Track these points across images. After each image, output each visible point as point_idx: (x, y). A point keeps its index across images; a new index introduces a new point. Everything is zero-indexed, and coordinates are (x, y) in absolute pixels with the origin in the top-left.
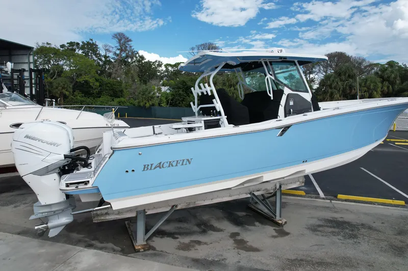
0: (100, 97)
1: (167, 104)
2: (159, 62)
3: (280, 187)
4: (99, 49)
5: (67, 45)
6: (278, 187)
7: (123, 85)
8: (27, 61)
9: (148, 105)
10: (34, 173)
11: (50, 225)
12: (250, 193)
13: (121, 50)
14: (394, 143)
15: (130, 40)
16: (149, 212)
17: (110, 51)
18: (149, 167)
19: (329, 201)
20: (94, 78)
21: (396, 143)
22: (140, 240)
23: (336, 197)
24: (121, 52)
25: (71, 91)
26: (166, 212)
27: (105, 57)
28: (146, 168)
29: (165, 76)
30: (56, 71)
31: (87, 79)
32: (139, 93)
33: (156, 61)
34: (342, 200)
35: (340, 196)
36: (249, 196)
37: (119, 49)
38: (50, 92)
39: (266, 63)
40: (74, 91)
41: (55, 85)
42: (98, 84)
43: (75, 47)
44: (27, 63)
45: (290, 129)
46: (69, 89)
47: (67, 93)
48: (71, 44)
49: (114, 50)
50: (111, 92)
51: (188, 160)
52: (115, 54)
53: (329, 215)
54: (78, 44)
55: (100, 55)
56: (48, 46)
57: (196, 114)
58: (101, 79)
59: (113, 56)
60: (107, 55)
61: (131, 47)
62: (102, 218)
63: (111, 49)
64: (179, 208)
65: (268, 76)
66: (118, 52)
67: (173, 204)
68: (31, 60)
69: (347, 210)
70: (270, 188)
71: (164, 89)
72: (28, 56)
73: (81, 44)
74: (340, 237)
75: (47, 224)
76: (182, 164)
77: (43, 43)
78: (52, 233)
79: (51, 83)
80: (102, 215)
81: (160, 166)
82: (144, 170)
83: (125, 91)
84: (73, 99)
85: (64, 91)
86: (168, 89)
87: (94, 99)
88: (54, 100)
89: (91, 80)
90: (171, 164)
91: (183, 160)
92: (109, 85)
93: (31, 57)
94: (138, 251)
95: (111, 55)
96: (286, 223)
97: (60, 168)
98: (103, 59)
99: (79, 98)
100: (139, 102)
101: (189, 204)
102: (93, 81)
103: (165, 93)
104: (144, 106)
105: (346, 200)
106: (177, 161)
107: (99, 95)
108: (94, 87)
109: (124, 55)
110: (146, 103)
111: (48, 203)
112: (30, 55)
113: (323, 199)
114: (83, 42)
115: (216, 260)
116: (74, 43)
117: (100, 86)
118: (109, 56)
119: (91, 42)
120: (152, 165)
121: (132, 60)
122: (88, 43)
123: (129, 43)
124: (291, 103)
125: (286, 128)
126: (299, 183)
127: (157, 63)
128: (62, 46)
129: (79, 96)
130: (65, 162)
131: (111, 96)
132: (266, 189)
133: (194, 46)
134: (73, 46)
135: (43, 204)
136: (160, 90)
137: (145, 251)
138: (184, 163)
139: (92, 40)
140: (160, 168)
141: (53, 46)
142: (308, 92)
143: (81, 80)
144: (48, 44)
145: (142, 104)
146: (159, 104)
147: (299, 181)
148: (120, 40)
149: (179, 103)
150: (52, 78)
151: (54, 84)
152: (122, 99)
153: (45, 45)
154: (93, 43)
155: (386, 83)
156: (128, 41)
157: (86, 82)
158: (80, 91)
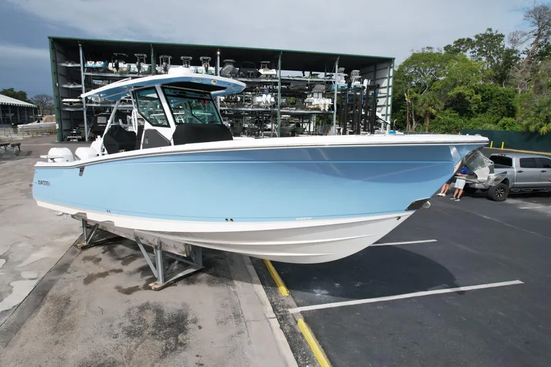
4: (503, 41)
5: (453, 45)
8: (387, 76)
20: (473, 90)
25: (441, 108)
31: (461, 91)
40: (445, 109)
41: (420, 101)
42: (479, 97)
44: (387, 78)
46: (437, 107)
47: (434, 111)
48: (459, 42)
50: (504, 108)
54: (469, 40)
68: (391, 74)
73: (474, 39)
83: (518, 108)
84: (439, 119)
87: (468, 119)
89: (466, 93)
93: (391, 71)
100: (527, 125)
102: (470, 93)
108: (472, 101)
110: (541, 127)
114: (477, 36)
116: (463, 39)
118: (518, 50)
119: (489, 32)
122: (485, 36)
128: (447, 48)
129: (450, 116)
134: (461, 44)
139: (490, 30)
143: (453, 93)
144: (429, 48)
148: (539, 20)
150: (421, 93)
152: (511, 119)
153: (426, 51)
154: (492, 34)
157: (459, 95)
158: (454, 109)
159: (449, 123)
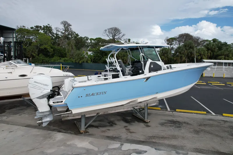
0: (53, 57)
1: (91, 61)
2: (87, 37)
3: (147, 105)
4: (53, 30)
5: (34, 27)
6: (146, 105)
7: (67, 51)
8: (12, 37)
9: (80, 62)
10: (37, 98)
11: (43, 121)
12: (133, 108)
13: (65, 31)
14: (211, 84)
15: (71, 25)
16: (87, 116)
17: (59, 31)
18: (88, 95)
19: (172, 112)
20: (50, 47)
21: (212, 84)
22: (83, 129)
23: (175, 110)
24: (65, 32)
25: (37, 53)
26: (95, 116)
27: (57, 34)
28: (87, 95)
29: (90, 45)
30: (28, 42)
31: (46, 47)
32: (76, 55)
33: (85, 37)
34: (178, 112)
35: (177, 110)
36: (132, 109)
37: (64, 30)
38: (24, 54)
39: (140, 48)
40: (39, 54)
42: (52, 50)
43: (39, 29)
44: (12, 38)
45: (150, 78)
47: (34, 55)
48: (37, 27)
49: (61, 31)
50: (60, 54)
51: (105, 92)
52: (62, 32)
53: (170, 118)
55: (53, 33)
56: (24, 28)
57: (108, 71)
58: (54, 47)
59: (61, 34)
60: (57, 33)
61: (71, 29)
62: (66, 118)
63: (60, 30)
64: (100, 114)
65: (141, 54)
66: (64, 32)
67: (98, 112)
68: (15, 36)
69: (179, 116)
70: (142, 105)
71: (89, 53)
72: (12, 34)
73: (42, 27)
74: (173, 127)
75: (42, 120)
76: (102, 94)
77: (21, 26)
78: (44, 125)
79: (25, 49)
80: (66, 117)
81: (93, 94)
82: (86, 96)
83: (67, 53)
84: (38, 58)
85: (33, 53)
86: (92, 53)
87: (50, 58)
88: (28, 59)
89: (48, 48)
90: (97, 94)
91: (103, 92)
92: (58, 50)
93: (14, 35)
94: (82, 133)
95: (59, 33)
96: (149, 122)
97: (48, 96)
98: (55, 35)
99: (41, 57)
100: (75, 61)
101: (105, 112)
103: (90, 55)
104: (79, 63)
105: (180, 112)
106: (100, 93)
107: (53, 56)
108: (50, 51)
109: (67, 33)
110: (79, 61)
111: (43, 111)
112: (14, 33)
113: (169, 111)
114: (44, 26)
115: (117, 136)
116: (39, 26)
117: (53, 51)
118: (58, 34)
119: (48, 26)
120: (89, 94)
121: (71, 36)
122: (47, 27)
123: (70, 27)
124: (152, 66)
125: (148, 79)
126: (156, 103)
127: (86, 38)
128: (32, 28)
129: (42, 57)
130: (50, 93)
131: (59, 56)
132: (140, 106)
133: (107, 29)
134: (38, 28)
135: (40, 111)
136: (87, 53)
137: (85, 133)
138: (103, 93)
139: (49, 25)
140: (93, 95)
141: (26, 28)
142: (160, 61)
143: (42, 47)
144: (23, 26)
145: (77, 61)
146: (87, 62)
147: (156, 102)
148: (65, 25)
149: (98, 61)
150: (26, 46)
151: (27, 49)
152: (66, 58)
153: (22, 27)
154: (49, 26)
155: (210, 51)
156: (69, 26)
157: (45, 49)
158: (43, 54)
159: (43, 60)
